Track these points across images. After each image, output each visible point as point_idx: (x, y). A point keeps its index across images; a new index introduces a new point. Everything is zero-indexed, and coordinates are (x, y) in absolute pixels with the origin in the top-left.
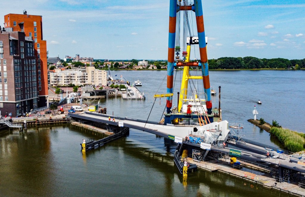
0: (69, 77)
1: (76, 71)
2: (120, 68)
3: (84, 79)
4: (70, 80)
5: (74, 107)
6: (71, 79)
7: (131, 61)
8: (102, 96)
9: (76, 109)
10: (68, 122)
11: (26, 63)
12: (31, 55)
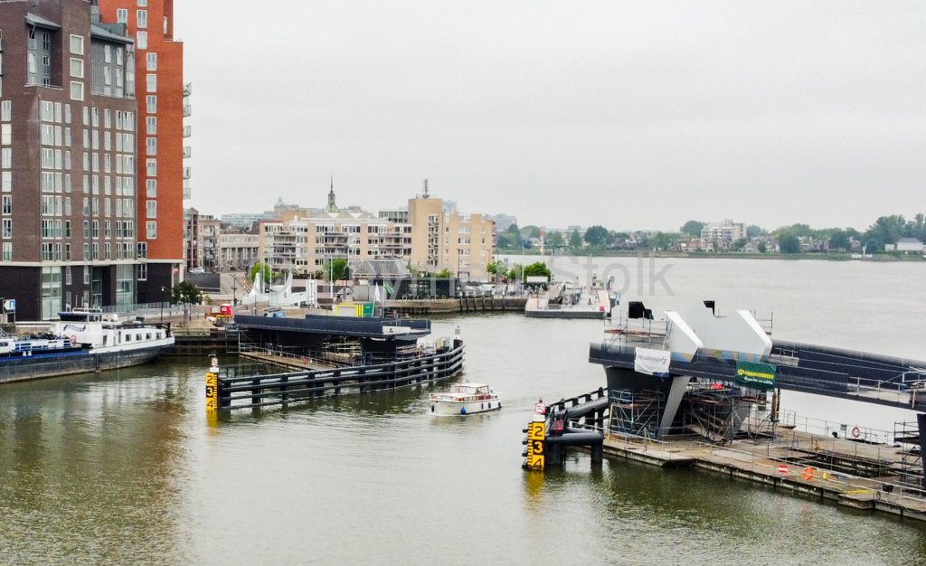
0: (336, 241)
3: (397, 251)
4: (337, 253)
6: (343, 250)
10: (230, 350)
11: (91, 122)
12: (119, 94)
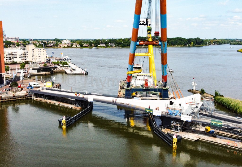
0: (10, 55)
1: (16, 49)
2: (47, 47)
3: (25, 57)
4: (11, 58)
5: (31, 83)
6: (13, 57)
7: (54, 40)
8: (48, 72)
9: (33, 86)
10: (30, 98)
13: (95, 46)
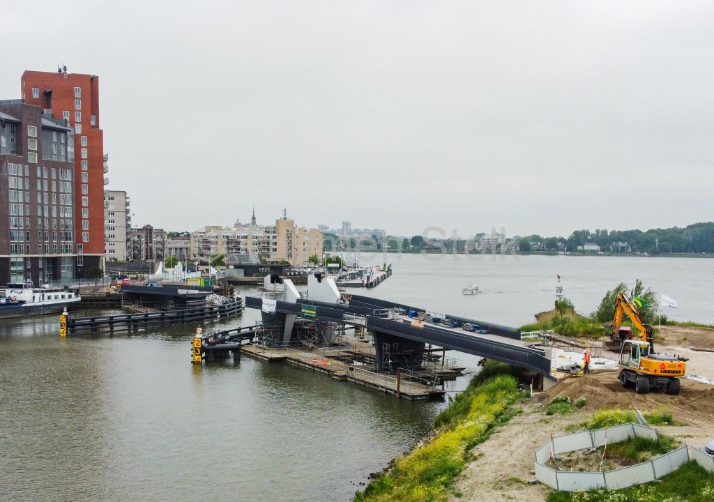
0: (234, 244)
3: (269, 250)
4: (234, 251)
6: (238, 249)
10: (117, 305)
11: (42, 175)
12: (63, 160)
13: (565, 249)
